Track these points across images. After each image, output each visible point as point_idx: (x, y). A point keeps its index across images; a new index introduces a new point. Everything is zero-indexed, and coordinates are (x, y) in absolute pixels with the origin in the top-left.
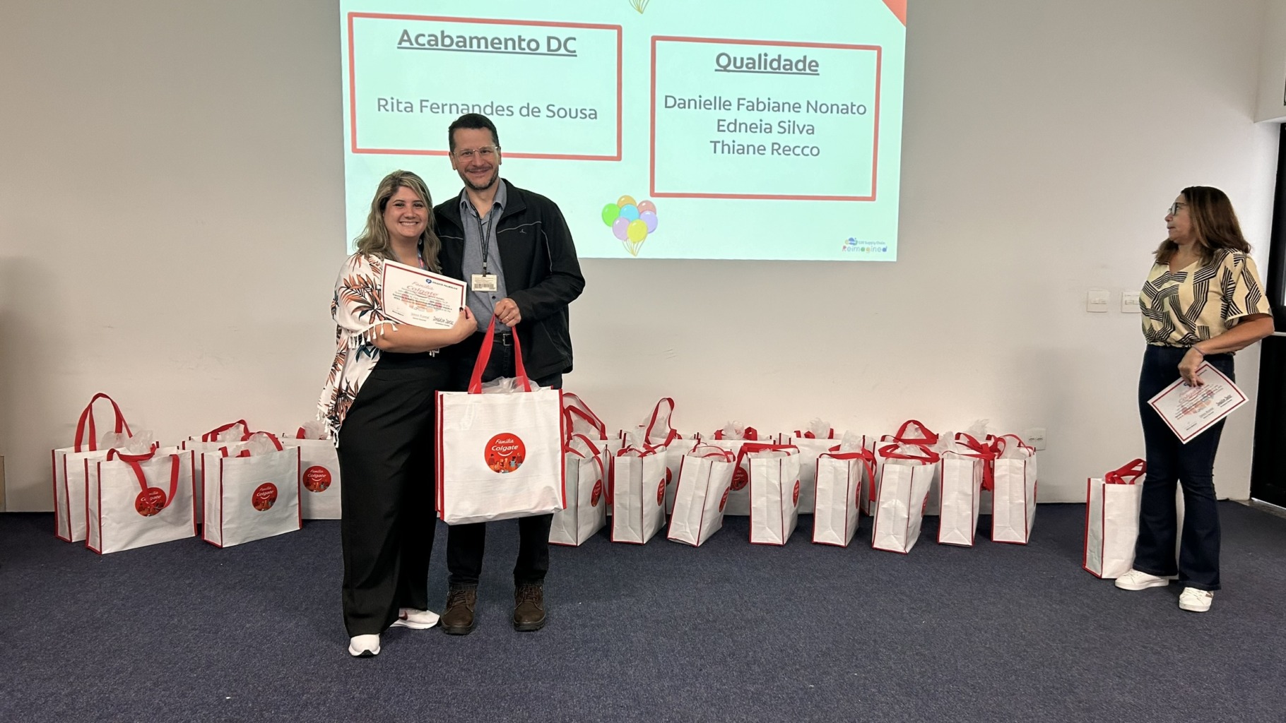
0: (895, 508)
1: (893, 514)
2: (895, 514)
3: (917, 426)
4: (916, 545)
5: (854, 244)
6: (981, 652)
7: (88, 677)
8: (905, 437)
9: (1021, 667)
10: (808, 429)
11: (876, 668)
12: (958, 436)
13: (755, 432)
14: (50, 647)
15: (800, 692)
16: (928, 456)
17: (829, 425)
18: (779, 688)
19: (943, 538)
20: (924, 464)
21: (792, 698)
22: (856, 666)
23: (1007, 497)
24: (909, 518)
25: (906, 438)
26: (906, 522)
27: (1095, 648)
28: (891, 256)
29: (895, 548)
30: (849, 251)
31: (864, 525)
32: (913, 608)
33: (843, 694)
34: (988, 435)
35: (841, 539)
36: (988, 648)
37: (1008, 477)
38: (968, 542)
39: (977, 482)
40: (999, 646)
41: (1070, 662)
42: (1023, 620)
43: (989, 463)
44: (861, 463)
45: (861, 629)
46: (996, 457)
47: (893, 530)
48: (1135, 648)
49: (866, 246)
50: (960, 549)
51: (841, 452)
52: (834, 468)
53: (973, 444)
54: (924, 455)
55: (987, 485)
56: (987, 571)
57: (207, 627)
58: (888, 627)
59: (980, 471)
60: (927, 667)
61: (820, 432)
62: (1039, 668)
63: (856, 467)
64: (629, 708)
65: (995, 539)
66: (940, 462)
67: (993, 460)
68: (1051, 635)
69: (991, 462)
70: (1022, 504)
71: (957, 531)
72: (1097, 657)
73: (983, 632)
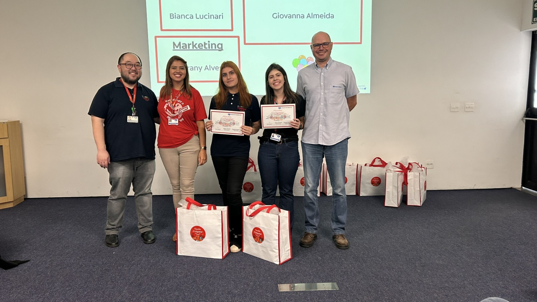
3: (379, 160)
8: (374, 164)
12: (397, 163)
14: (43, 246)
18: (307, 259)
19: (386, 204)
21: (311, 262)
23: (413, 188)
28: (368, 91)
34: (409, 163)
37: (413, 179)
38: (397, 207)
39: (400, 182)
42: (410, 235)
50: (393, 209)
53: (402, 167)
55: (405, 183)
56: (401, 217)
59: (401, 177)
65: (408, 204)
69: (406, 173)
71: (392, 201)
73: (392, 239)
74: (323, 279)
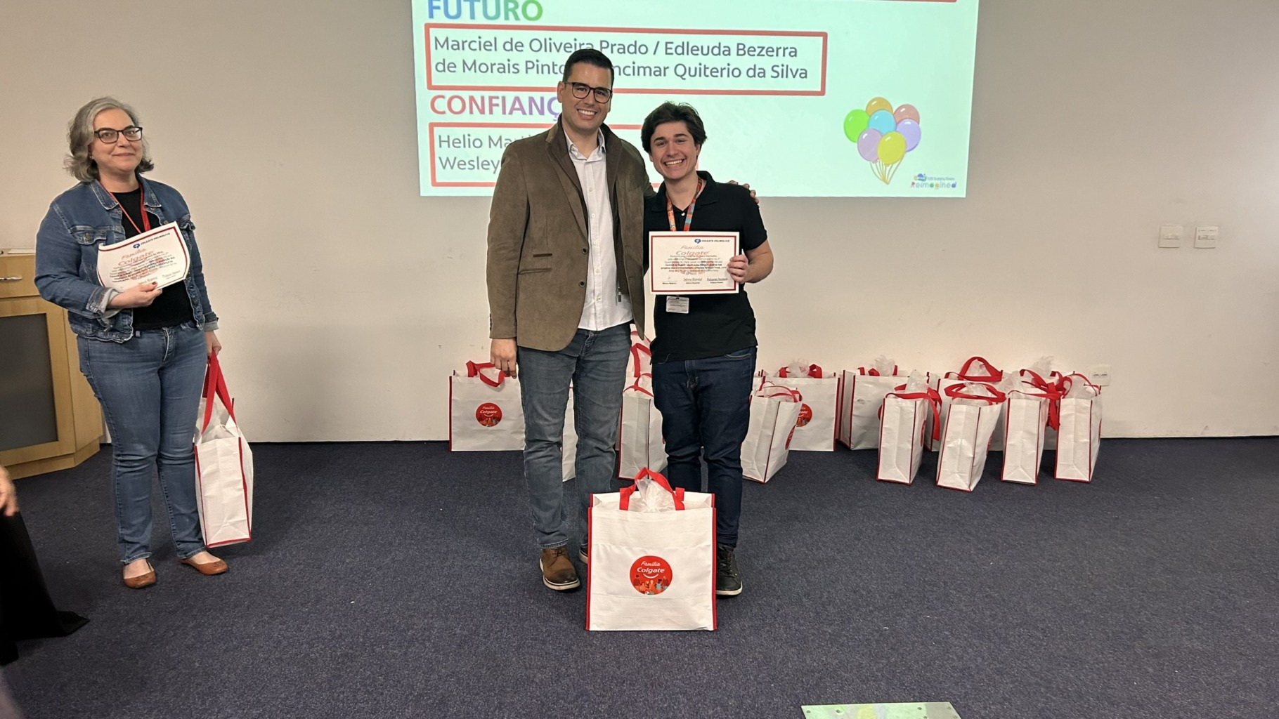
0: (961, 447)
1: (958, 453)
2: (961, 451)
3: (982, 363)
4: (980, 482)
5: (923, 180)
6: (1049, 595)
7: (210, 610)
8: (969, 374)
9: (1090, 611)
10: (872, 365)
11: (948, 610)
12: (1022, 372)
13: (820, 369)
14: (170, 580)
15: (875, 634)
16: (994, 396)
17: (894, 363)
18: (855, 630)
19: (1007, 476)
20: (991, 404)
21: (867, 640)
22: (928, 608)
23: (1071, 436)
24: (974, 457)
25: (971, 376)
26: (971, 461)
27: (1162, 592)
28: (960, 192)
29: (960, 486)
30: (917, 187)
31: (928, 463)
32: (980, 549)
33: (917, 636)
34: (1053, 372)
35: (906, 477)
36: (1057, 591)
37: (1073, 416)
38: (1034, 482)
39: (1042, 421)
40: (1067, 589)
41: (1138, 606)
42: (1089, 563)
43: (1055, 403)
44: (927, 403)
45: (931, 570)
46: (1062, 396)
47: (958, 467)
48: (1202, 592)
49: (934, 182)
50: (1024, 487)
51: (907, 392)
52: (901, 408)
53: (1038, 382)
54: (990, 395)
55: (1053, 423)
56: (1052, 511)
57: (310, 561)
58: (957, 568)
59: (1046, 409)
60: (998, 609)
61: (884, 370)
62: (1108, 613)
63: (922, 407)
64: (714, 647)
65: (1058, 476)
66: (1006, 402)
67: (1060, 399)
68: (1117, 579)
69: (1057, 401)
70: (1085, 443)
71: (1022, 470)
72: (1164, 602)
73: (1050, 575)
74: (914, 689)
